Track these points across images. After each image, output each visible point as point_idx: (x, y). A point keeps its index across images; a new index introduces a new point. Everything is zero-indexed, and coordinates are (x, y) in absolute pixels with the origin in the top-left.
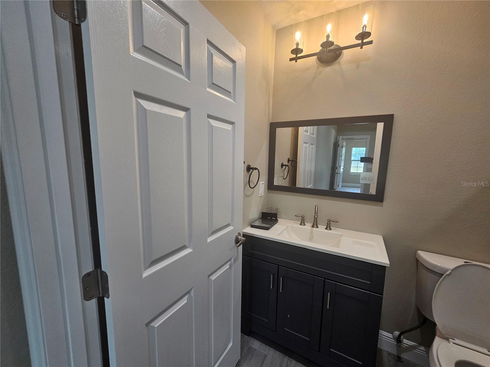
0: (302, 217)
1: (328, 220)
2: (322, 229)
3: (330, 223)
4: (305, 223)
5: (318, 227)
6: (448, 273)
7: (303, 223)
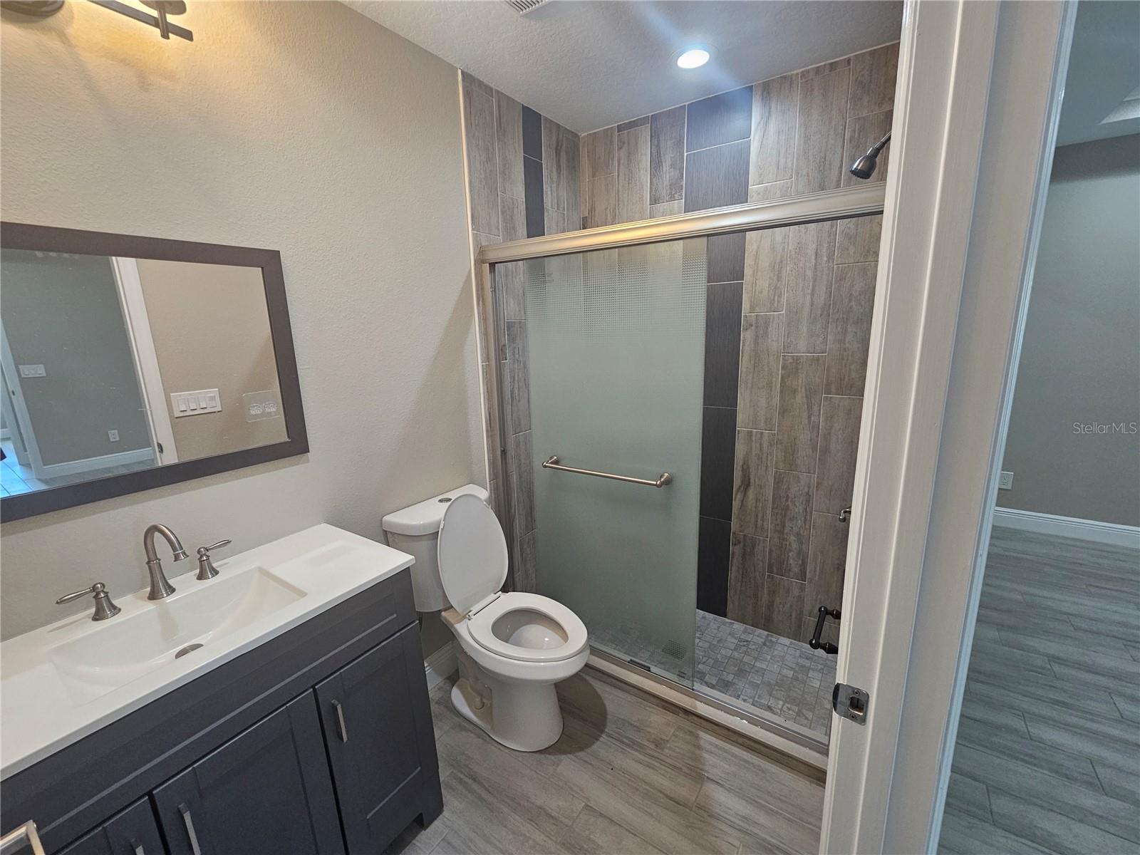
0: (94, 588)
1: (199, 552)
2: (186, 584)
3: (208, 556)
4: (115, 602)
5: (173, 590)
6: (442, 527)
7: (103, 608)
